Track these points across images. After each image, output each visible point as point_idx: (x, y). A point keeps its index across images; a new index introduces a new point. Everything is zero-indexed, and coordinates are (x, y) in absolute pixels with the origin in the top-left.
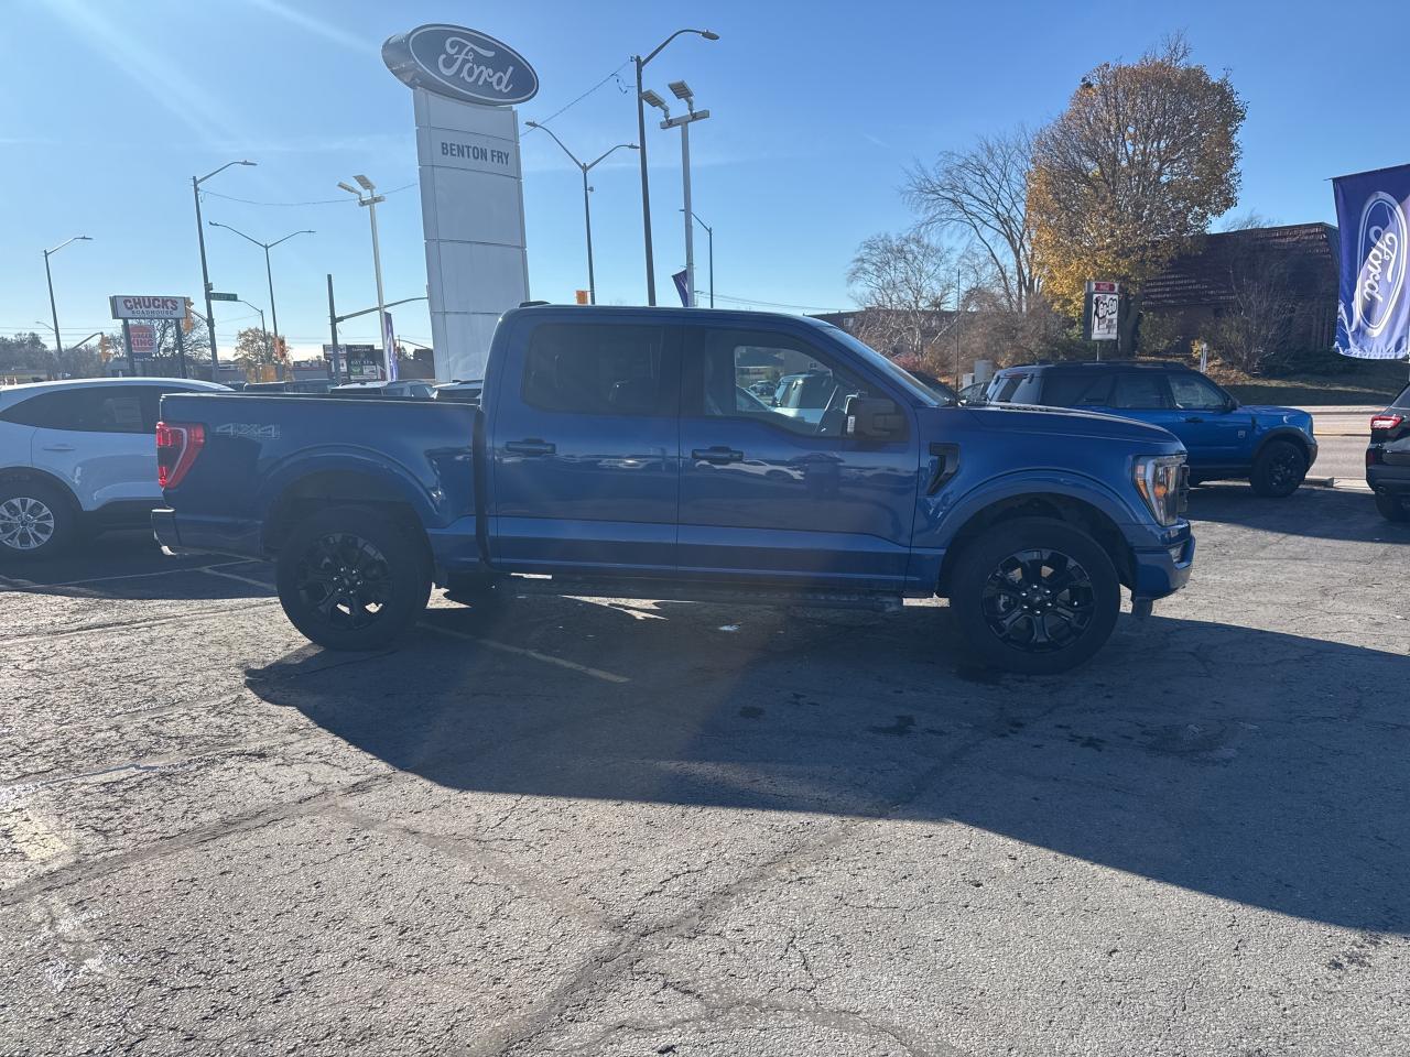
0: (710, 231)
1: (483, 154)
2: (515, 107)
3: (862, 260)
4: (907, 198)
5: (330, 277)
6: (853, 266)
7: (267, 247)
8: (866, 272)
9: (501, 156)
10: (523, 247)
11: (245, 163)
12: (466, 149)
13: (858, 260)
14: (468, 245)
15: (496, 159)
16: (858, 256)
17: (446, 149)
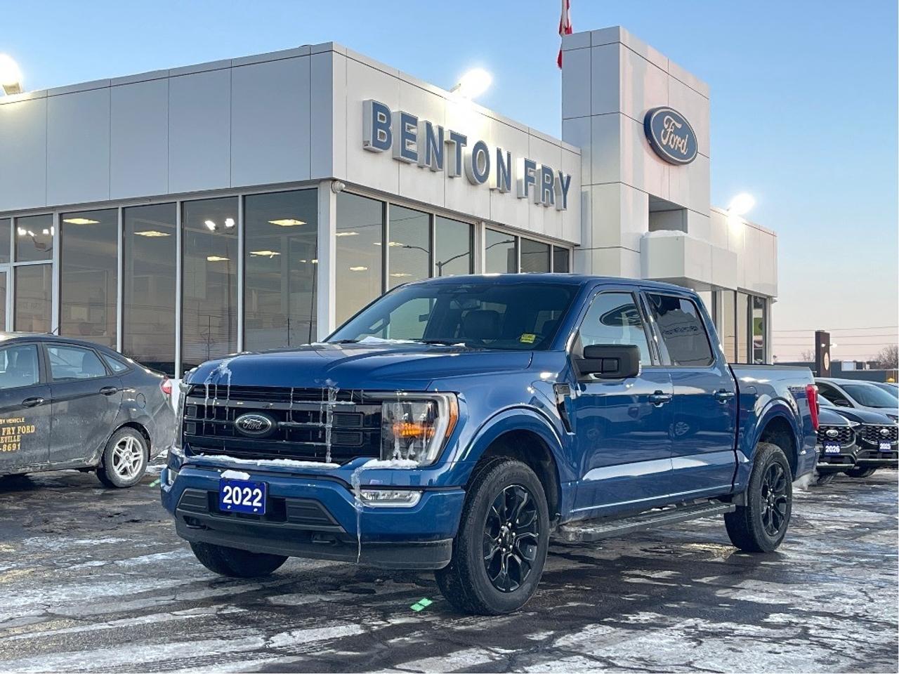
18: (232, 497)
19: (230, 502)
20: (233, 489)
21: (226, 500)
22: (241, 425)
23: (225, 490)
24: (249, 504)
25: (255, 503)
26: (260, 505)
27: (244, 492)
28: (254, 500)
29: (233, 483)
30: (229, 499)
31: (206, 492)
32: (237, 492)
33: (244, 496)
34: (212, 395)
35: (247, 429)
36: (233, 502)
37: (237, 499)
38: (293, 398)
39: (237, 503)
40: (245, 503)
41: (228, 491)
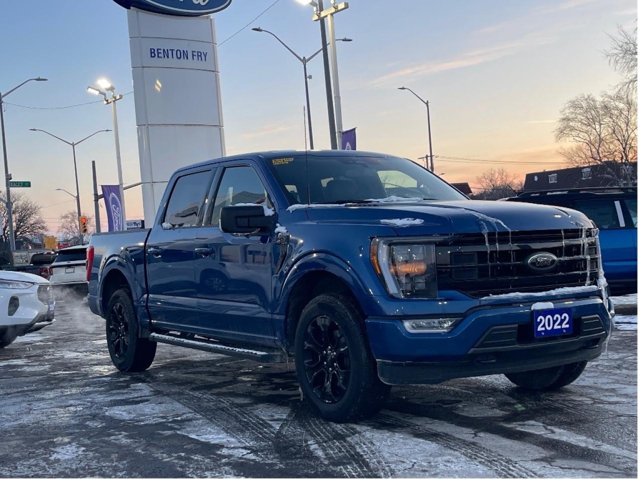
0: (427, 104)
1: (185, 55)
2: (212, 16)
3: (567, 119)
4: (612, 61)
5: (94, 162)
6: (559, 125)
7: (73, 145)
8: (573, 129)
9: (200, 55)
10: (219, 126)
11: (39, 79)
12: (170, 52)
13: (564, 119)
14: (172, 127)
15: (195, 58)
16: (564, 117)
17: (153, 53)
18: (544, 324)
19: (543, 329)
20: (545, 318)
21: (540, 329)
22: (533, 263)
23: (539, 320)
24: (559, 327)
25: (564, 326)
26: (568, 326)
27: (555, 319)
28: (562, 323)
29: (545, 313)
30: (542, 327)
31: (516, 325)
32: (549, 320)
33: (554, 322)
34: (492, 242)
35: (540, 267)
36: (546, 328)
37: (549, 325)
38: (565, 237)
39: (549, 329)
40: (556, 327)
41: (541, 320)
